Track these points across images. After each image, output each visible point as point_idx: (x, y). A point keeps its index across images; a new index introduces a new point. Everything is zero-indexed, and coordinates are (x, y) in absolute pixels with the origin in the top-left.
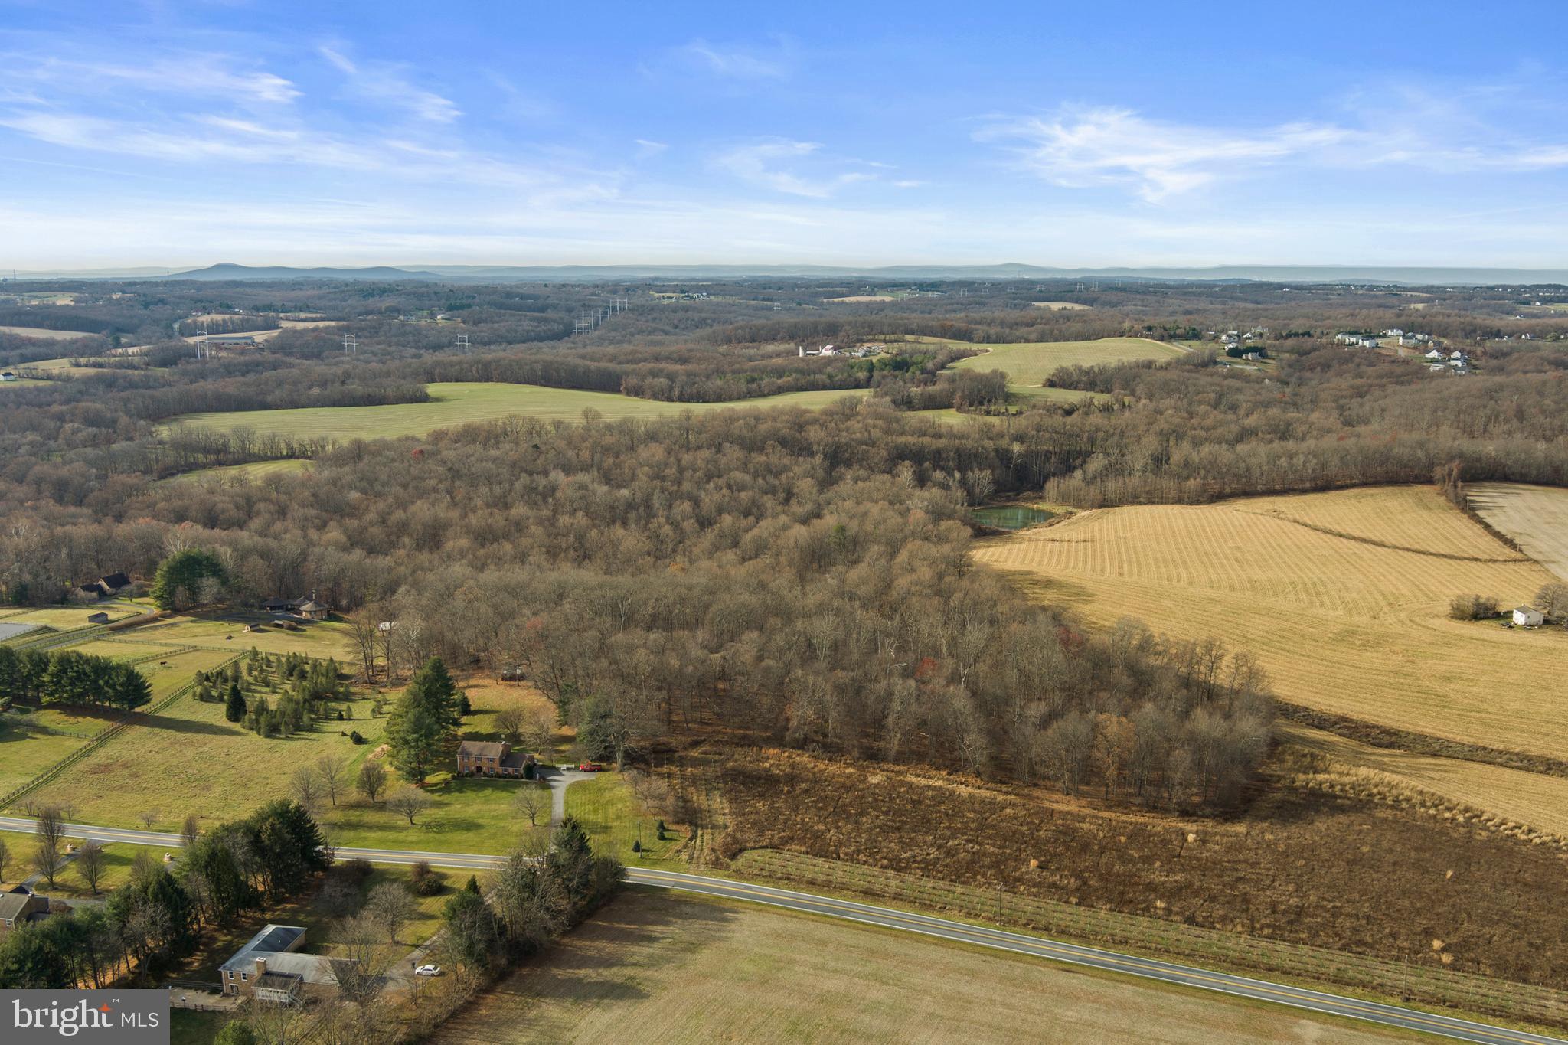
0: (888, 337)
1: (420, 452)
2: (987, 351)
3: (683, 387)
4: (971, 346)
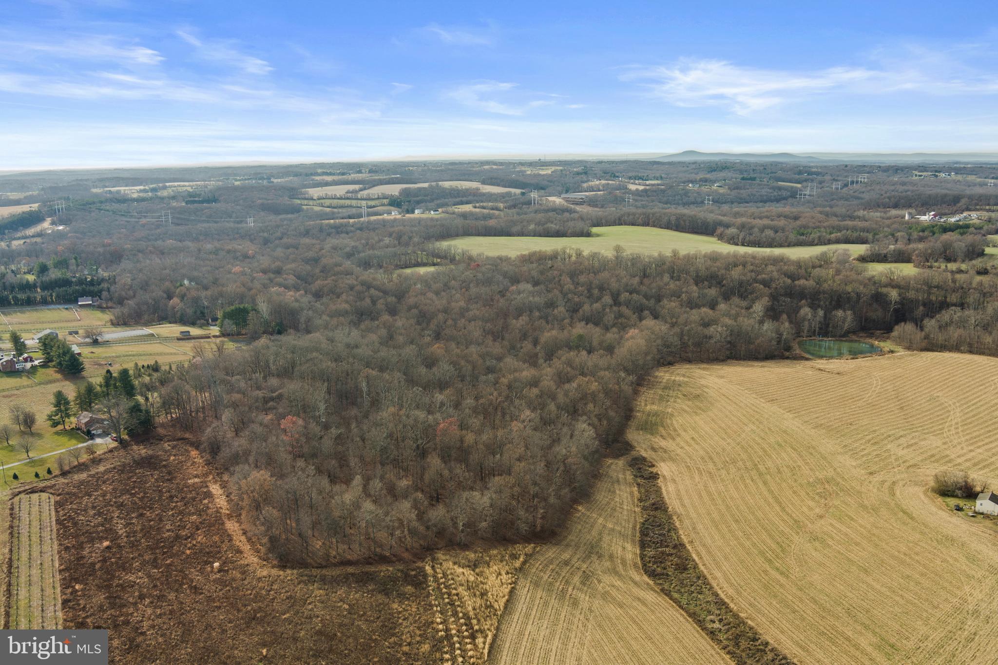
1: (477, 265)
3: (747, 235)
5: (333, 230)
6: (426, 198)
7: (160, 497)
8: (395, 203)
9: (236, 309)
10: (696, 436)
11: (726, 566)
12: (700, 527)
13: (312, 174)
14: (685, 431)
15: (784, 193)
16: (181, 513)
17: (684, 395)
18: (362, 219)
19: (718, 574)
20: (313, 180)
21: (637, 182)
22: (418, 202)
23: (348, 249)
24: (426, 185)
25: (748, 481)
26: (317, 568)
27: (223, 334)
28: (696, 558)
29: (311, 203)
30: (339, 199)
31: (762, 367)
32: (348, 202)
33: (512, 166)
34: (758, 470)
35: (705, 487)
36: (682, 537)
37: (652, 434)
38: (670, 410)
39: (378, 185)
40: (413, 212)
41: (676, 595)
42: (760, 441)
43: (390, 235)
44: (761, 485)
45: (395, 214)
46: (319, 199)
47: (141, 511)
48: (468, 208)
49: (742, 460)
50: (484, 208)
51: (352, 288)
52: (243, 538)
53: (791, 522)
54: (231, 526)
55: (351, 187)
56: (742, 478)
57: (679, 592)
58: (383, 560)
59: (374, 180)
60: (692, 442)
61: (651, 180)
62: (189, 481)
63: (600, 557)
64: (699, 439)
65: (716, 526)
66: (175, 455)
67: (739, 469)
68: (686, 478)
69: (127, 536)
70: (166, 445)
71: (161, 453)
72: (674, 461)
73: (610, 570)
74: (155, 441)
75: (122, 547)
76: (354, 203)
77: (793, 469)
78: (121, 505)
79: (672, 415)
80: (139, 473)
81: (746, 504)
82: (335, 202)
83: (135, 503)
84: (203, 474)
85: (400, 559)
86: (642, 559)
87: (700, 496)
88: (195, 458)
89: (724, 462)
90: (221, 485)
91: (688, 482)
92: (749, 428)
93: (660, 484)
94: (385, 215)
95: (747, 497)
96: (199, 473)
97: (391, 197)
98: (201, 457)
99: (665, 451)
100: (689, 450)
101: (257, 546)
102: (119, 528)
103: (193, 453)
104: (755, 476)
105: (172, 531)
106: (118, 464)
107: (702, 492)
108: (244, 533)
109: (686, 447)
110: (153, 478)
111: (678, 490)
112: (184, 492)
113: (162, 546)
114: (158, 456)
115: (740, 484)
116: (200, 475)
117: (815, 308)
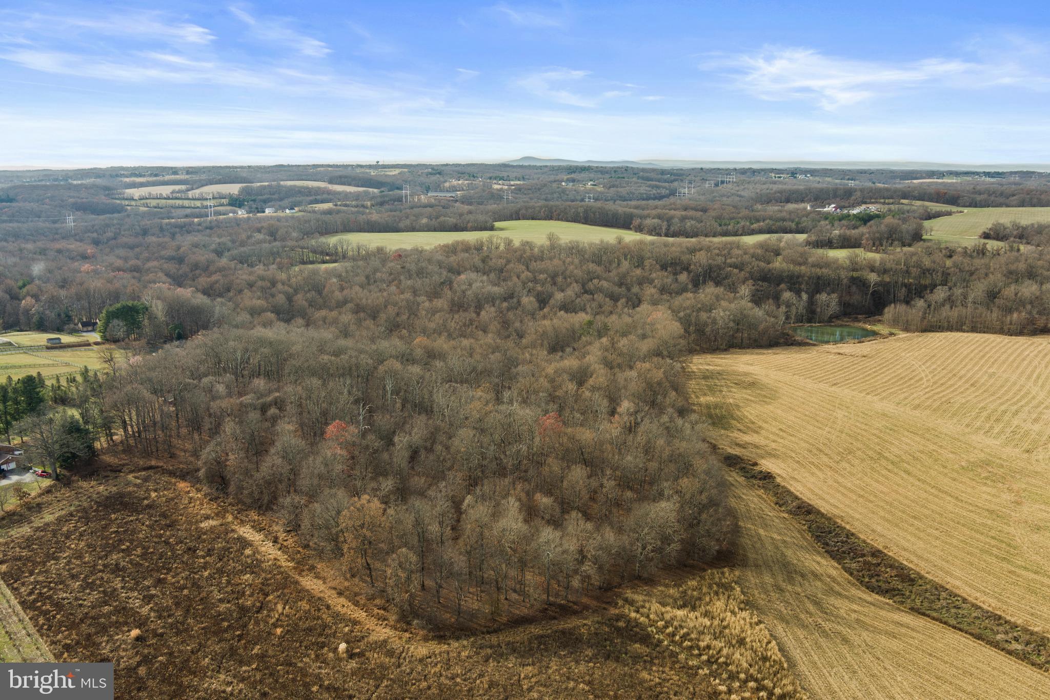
0: (887, 201)
1: (400, 255)
2: (961, 212)
3: (669, 226)
4: (954, 209)
5: (178, 230)
6: (273, 197)
7: (173, 550)
8: (236, 202)
9: (124, 307)
10: (783, 427)
11: (958, 573)
12: (879, 529)
13: (117, 176)
14: (766, 422)
15: (664, 192)
16: (220, 572)
17: (736, 384)
18: (208, 218)
19: (958, 583)
20: (121, 181)
21: (500, 182)
22: (265, 201)
23: (213, 246)
24: (267, 184)
25: (884, 472)
26: (489, 633)
27: (106, 340)
28: (910, 565)
29: (133, 203)
30: (165, 199)
31: (775, 354)
32: (178, 202)
33: (350, 168)
34: (886, 458)
35: (836, 481)
36: (868, 541)
37: (726, 429)
38: (731, 401)
39: (207, 185)
40: (264, 212)
41: (935, 614)
42: (864, 427)
43: (259, 231)
44: (902, 474)
45: (242, 213)
46: (141, 199)
47: (155, 575)
48: (328, 206)
49: (859, 449)
50: (347, 206)
51: (251, 285)
52: (342, 600)
53: (986, 514)
54: (309, 583)
55: (177, 188)
56: (872, 469)
57: (931, 609)
58: (566, 611)
59: (200, 180)
60: (781, 433)
61: (512, 180)
62: (202, 525)
63: (803, 576)
64: (790, 430)
65: (897, 526)
66: (155, 491)
67: (863, 460)
68: (807, 474)
69: (160, 617)
70: (130, 477)
71: (130, 489)
72: (775, 456)
73: (831, 591)
74: (109, 473)
75: (162, 635)
76: (186, 203)
77: (930, 454)
78: (117, 569)
79: (738, 406)
80: (116, 519)
81: (906, 497)
82: (163, 202)
83: (138, 565)
84: (217, 515)
85: (586, 607)
86: (851, 574)
87: (843, 494)
88: (188, 492)
89: (839, 453)
90: (253, 527)
91: (813, 479)
92: (840, 414)
93: (783, 484)
94: (231, 215)
95: (900, 490)
96: (209, 512)
97: (230, 197)
98: (198, 490)
99: (757, 447)
100: (786, 443)
101: (376, 611)
102: (137, 605)
103: (182, 485)
104: (890, 467)
105: (229, 602)
106: (72, 508)
107: (840, 489)
108: (340, 594)
109: (779, 440)
110: (143, 524)
111: (810, 489)
112: (204, 541)
113: (229, 626)
114: (130, 493)
115: (876, 476)
116: (213, 515)
117: (798, 293)
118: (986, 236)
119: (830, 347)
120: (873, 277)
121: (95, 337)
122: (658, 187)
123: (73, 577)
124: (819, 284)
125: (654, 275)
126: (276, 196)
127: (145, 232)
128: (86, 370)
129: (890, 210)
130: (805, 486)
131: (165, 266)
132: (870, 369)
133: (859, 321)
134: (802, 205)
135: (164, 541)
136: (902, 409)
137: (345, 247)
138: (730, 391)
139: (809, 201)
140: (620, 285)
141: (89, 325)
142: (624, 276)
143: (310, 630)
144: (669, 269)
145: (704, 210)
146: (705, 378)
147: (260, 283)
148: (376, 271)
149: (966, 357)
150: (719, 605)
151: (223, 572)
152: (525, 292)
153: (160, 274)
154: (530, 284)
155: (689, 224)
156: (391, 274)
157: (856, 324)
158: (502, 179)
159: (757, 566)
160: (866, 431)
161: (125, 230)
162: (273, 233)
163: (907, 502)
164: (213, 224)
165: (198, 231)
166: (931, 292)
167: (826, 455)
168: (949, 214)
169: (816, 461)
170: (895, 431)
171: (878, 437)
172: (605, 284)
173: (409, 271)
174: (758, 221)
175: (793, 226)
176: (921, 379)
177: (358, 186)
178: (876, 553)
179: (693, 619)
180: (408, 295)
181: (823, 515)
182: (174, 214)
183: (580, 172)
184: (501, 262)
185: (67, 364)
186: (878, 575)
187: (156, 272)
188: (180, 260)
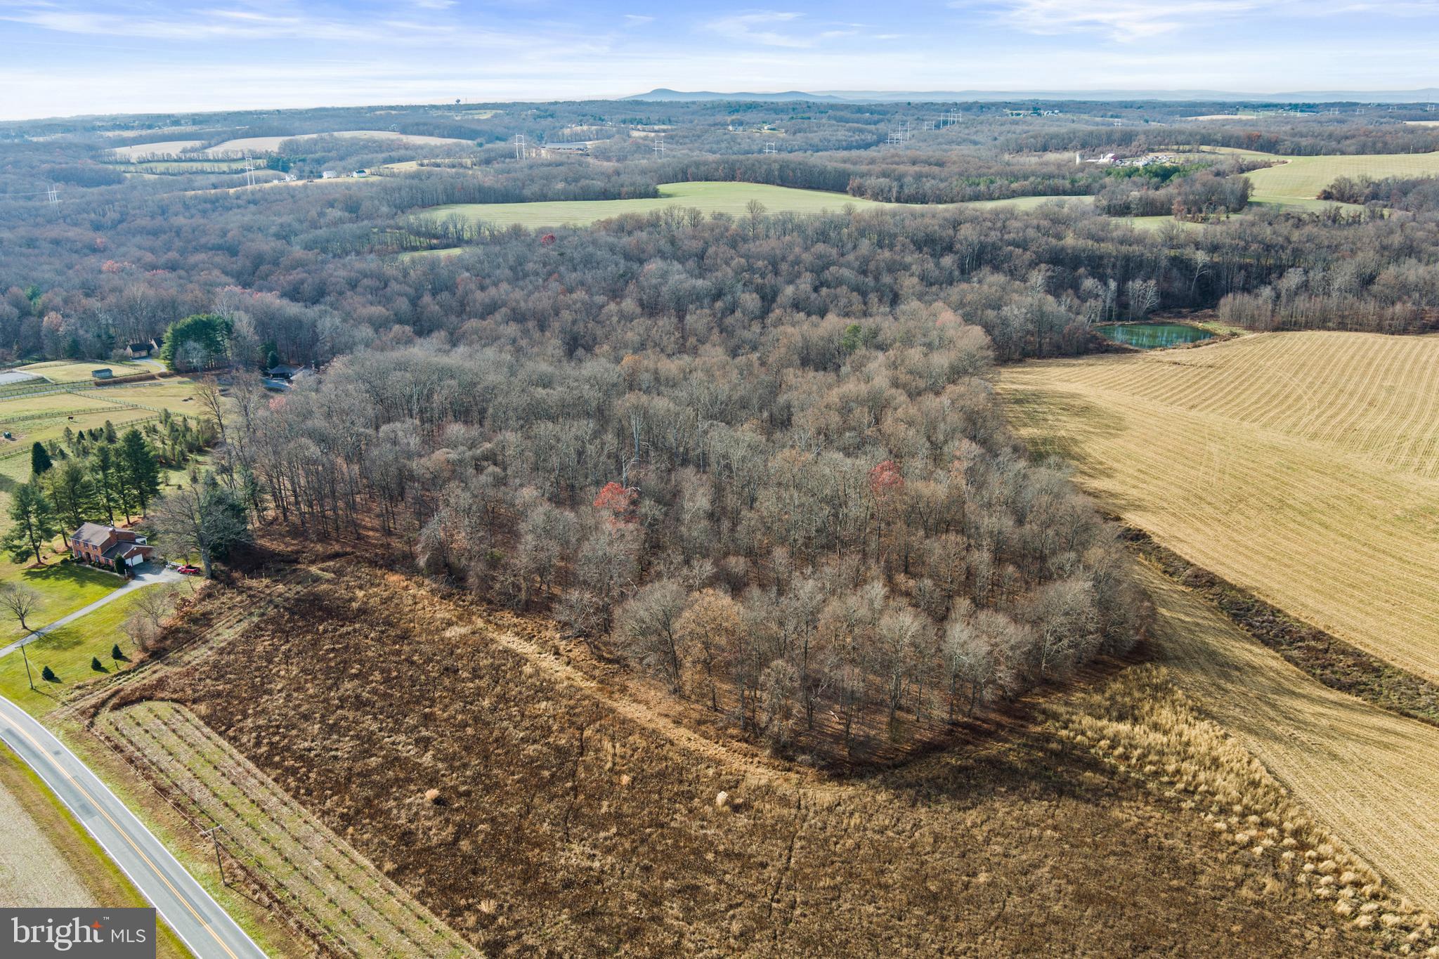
0: (1181, 148)
1: (550, 237)
2: (1284, 162)
3: (901, 187)
4: (1272, 158)
5: (208, 206)
6: (331, 154)
7: (425, 673)
8: (278, 164)
9: (196, 323)
10: (1143, 467)
12: (1310, 602)
14: (1118, 461)
16: (503, 698)
17: (1064, 409)
18: (249, 187)
20: (103, 137)
22: (319, 162)
23: (273, 229)
24: (315, 136)
25: (1292, 525)
29: (132, 168)
30: (176, 161)
31: (1089, 365)
32: (196, 166)
33: (421, 111)
34: (1290, 506)
35: (1232, 540)
36: (1302, 619)
38: (1063, 433)
39: (229, 139)
40: (321, 177)
41: (1422, 715)
42: (1251, 465)
44: (1317, 527)
45: (291, 180)
47: (417, 709)
48: (411, 166)
49: (1252, 495)
50: (438, 165)
51: (353, 285)
55: (189, 144)
56: (1275, 521)
57: (1414, 708)
58: (976, 731)
60: (1142, 476)
61: (657, 124)
62: (448, 634)
63: (1237, 669)
64: (1153, 471)
65: (1332, 597)
66: (361, 588)
67: (1260, 510)
68: (1189, 531)
69: (452, 769)
70: (314, 569)
71: (324, 587)
72: (1143, 509)
73: (1280, 690)
74: (282, 566)
75: (467, 794)
76: (207, 166)
77: (1350, 500)
78: (360, 704)
79: (1075, 441)
80: (325, 631)
81: (1332, 559)
82: (174, 166)
83: (385, 696)
84: (460, 618)
85: (1000, 726)
86: (1297, 665)
87: (1247, 556)
88: (406, 589)
89: (1226, 501)
90: (517, 634)
91: (1200, 537)
92: (1214, 448)
93: (1163, 545)
94: (276, 182)
95: (1321, 549)
96: (447, 615)
97: (267, 155)
98: (420, 585)
99: (1112, 495)
100: (1151, 488)
101: (736, 745)
102: (412, 753)
103: (393, 578)
104: (1299, 518)
105: (535, 742)
106: (256, 619)
107: (1241, 549)
108: (677, 722)
109: (1141, 485)
110: (366, 637)
111: (1201, 551)
112: (461, 657)
113: (553, 776)
114: (327, 593)
115: (1284, 531)
116: (454, 619)
117: (1103, 279)
118: (1327, 196)
119: (1157, 354)
120: (1201, 257)
121: (158, 366)
122: (861, 131)
123: (306, 717)
124: (1130, 267)
125: (908, 259)
126: (333, 154)
127: (163, 211)
128: (168, 415)
129: (1188, 161)
130: (1193, 547)
131: (218, 259)
132: (1228, 385)
133: (1185, 317)
134: (1066, 155)
135: (406, 660)
136: (1296, 440)
137: (459, 226)
138: (1058, 420)
139: (1075, 149)
140: (864, 273)
141: (144, 350)
142: (866, 261)
143: (662, 775)
144: (925, 249)
145: (940, 164)
146: (1019, 402)
147: (366, 282)
148: (521, 261)
149: (1347, 365)
150: (1165, 715)
151: (507, 701)
152: (740, 286)
153: (216, 272)
154: (746, 275)
155: (928, 185)
156: (545, 265)
157: (1182, 321)
158: (640, 122)
159: (1177, 658)
160: (1255, 470)
161: (134, 209)
162: (353, 207)
163: (1334, 565)
164: (258, 196)
165: (239, 207)
166: (1281, 276)
167: (1209, 504)
168: (1268, 165)
169: (1198, 513)
170: (1294, 470)
171: (1275, 479)
172: (846, 273)
173: (572, 259)
174: (1017, 179)
175: (1067, 184)
176: (1300, 398)
177: (444, 137)
178: (1318, 635)
179: (1142, 735)
180: (580, 295)
181: (1232, 587)
182: (196, 184)
183: (745, 111)
184: (696, 245)
185: (135, 407)
186: (1333, 665)
187: (208, 269)
188: (232, 251)
